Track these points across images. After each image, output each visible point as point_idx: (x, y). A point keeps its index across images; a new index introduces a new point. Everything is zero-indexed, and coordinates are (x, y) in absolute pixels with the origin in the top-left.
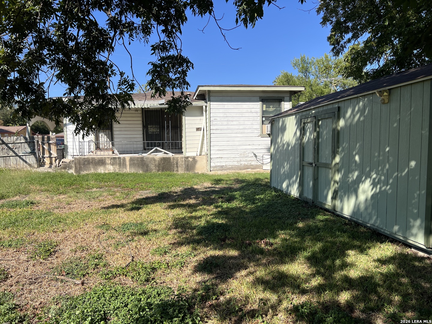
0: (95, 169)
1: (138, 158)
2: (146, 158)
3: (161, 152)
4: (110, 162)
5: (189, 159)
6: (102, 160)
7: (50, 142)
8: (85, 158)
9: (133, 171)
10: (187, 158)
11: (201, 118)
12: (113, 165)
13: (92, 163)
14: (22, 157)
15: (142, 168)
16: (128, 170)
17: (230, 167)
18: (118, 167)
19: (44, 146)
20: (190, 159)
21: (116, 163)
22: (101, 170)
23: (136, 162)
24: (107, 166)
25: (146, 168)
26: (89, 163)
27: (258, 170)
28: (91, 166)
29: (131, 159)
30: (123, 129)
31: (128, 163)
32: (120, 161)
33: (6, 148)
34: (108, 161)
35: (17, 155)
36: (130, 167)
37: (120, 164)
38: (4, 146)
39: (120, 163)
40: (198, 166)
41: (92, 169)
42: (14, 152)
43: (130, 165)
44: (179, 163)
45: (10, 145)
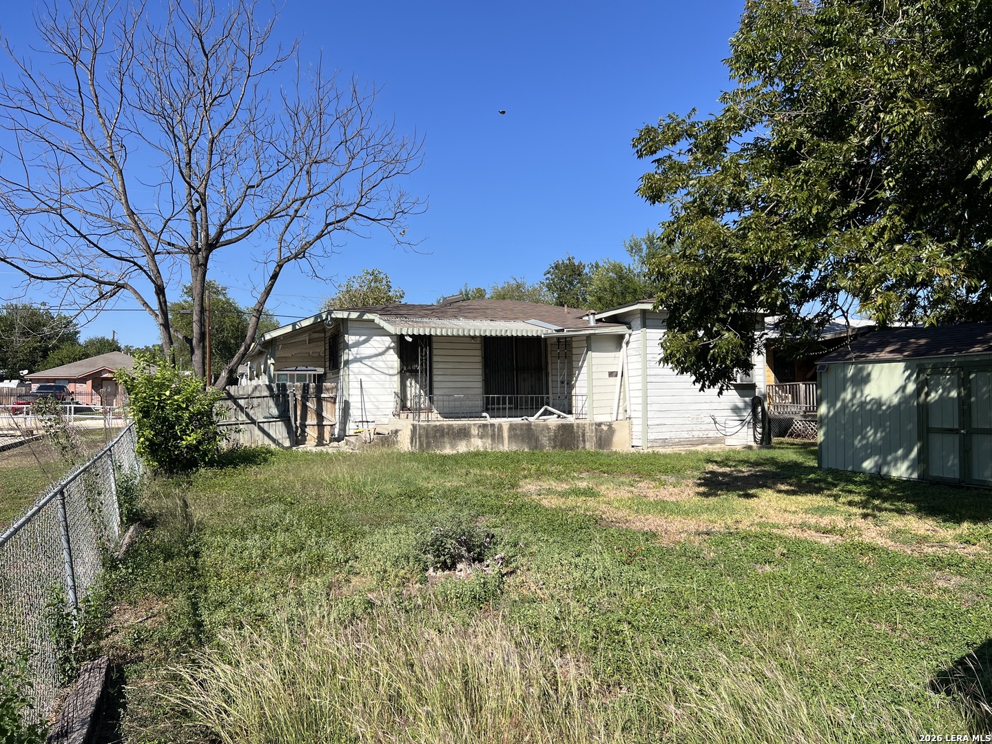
0: (453, 446)
1: (522, 425)
2: (535, 426)
3: (554, 414)
4: (477, 432)
5: (603, 427)
6: (465, 429)
7: (323, 395)
8: (436, 426)
9: (514, 448)
10: (599, 424)
11: (617, 354)
12: (481, 438)
13: (448, 433)
14: (261, 424)
15: (528, 443)
16: (506, 447)
17: (677, 440)
18: (490, 441)
19: (308, 404)
20: (605, 428)
21: (487, 433)
22: (462, 447)
23: (518, 432)
24: (472, 440)
25: (534, 444)
26: (443, 436)
27: (718, 446)
28: (446, 440)
29: (512, 428)
30: (449, 372)
31: (506, 434)
32: (494, 431)
33: (235, 407)
34: (474, 431)
35: (253, 422)
36: (509, 442)
37: (493, 437)
38: (230, 403)
39: (494, 434)
40: (616, 439)
41: (448, 446)
42: (247, 415)
43: (510, 438)
44: (588, 434)
45: (242, 402)
